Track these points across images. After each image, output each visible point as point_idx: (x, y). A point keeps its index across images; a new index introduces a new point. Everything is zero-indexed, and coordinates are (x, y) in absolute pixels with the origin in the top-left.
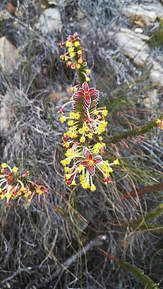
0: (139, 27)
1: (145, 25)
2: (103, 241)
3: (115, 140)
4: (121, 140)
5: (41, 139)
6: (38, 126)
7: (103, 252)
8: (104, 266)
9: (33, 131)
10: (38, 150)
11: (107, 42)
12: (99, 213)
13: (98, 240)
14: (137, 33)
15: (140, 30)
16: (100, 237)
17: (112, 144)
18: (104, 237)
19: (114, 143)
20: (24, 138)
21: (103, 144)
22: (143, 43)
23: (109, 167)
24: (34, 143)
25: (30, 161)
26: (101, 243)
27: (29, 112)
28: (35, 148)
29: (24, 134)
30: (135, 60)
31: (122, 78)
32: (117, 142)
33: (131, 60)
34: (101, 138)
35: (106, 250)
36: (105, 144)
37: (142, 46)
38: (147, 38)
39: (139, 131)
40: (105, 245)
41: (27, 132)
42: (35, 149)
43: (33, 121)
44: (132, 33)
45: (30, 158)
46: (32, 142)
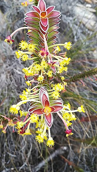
0: (89, 3)
1: (93, 2)
2: (65, 151)
3: (74, 79)
4: (79, 79)
5: (21, 78)
6: (18, 68)
7: (64, 159)
8: (65, 169)
9: (15, 72)
10: (19, 86)
11: (68, 12)
12: (62, 130)
13: (61, 150)
14: (87, 7)
15: (90, 6)
16: (62, 147)
17: (72, 83)
18: (65, 148)
19: (74, 82)
20: (9, 77)
21: (64, 83)
22: (92, 14)
23: (71, 114)
24: (16, 81)
25: (12, 94)
26: (63, 152)
27: (13, 59)
28: (17, 84)
29: (9, 75)
30: (86, 25)
31: (78, 36)
32: (76, 81)
33: (84, 25)
34: (63, 78)
35: (66, 158)
36: (66, 83)
37: (91, 16)
38: (94, 11)
39: (95, 71)
40: (66, 153)
41: (11, 73)
42: (16, 86)
43: (16, 66)
44: (84, 7)
45: (12, 92)
46: (14, 80)
